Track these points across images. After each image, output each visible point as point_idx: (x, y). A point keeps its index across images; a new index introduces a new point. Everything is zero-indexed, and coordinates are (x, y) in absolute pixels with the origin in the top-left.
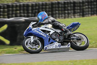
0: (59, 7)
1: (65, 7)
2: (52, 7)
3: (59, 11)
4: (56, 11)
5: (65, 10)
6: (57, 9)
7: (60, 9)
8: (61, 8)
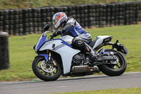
0: (33, 17)
1: (42, 17)
2: (24, 17)
3: (34, 22)
4: (30, 22)
5: (43, 21)
6: (31, 19)
7: (36, 19)
8: (38, 17)
